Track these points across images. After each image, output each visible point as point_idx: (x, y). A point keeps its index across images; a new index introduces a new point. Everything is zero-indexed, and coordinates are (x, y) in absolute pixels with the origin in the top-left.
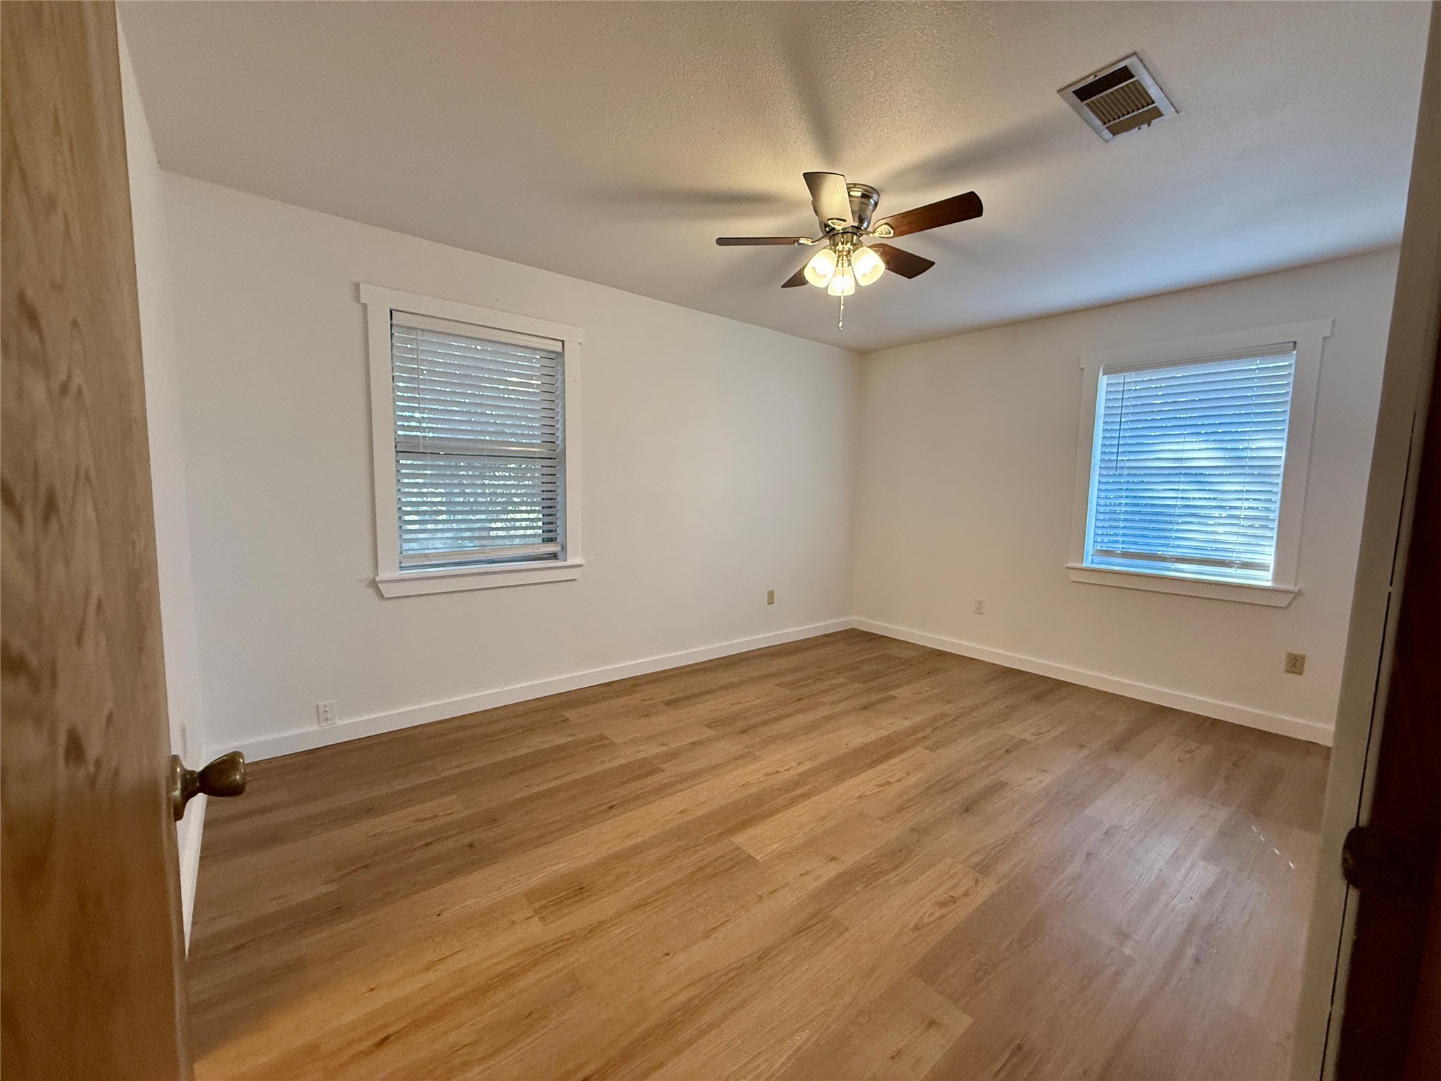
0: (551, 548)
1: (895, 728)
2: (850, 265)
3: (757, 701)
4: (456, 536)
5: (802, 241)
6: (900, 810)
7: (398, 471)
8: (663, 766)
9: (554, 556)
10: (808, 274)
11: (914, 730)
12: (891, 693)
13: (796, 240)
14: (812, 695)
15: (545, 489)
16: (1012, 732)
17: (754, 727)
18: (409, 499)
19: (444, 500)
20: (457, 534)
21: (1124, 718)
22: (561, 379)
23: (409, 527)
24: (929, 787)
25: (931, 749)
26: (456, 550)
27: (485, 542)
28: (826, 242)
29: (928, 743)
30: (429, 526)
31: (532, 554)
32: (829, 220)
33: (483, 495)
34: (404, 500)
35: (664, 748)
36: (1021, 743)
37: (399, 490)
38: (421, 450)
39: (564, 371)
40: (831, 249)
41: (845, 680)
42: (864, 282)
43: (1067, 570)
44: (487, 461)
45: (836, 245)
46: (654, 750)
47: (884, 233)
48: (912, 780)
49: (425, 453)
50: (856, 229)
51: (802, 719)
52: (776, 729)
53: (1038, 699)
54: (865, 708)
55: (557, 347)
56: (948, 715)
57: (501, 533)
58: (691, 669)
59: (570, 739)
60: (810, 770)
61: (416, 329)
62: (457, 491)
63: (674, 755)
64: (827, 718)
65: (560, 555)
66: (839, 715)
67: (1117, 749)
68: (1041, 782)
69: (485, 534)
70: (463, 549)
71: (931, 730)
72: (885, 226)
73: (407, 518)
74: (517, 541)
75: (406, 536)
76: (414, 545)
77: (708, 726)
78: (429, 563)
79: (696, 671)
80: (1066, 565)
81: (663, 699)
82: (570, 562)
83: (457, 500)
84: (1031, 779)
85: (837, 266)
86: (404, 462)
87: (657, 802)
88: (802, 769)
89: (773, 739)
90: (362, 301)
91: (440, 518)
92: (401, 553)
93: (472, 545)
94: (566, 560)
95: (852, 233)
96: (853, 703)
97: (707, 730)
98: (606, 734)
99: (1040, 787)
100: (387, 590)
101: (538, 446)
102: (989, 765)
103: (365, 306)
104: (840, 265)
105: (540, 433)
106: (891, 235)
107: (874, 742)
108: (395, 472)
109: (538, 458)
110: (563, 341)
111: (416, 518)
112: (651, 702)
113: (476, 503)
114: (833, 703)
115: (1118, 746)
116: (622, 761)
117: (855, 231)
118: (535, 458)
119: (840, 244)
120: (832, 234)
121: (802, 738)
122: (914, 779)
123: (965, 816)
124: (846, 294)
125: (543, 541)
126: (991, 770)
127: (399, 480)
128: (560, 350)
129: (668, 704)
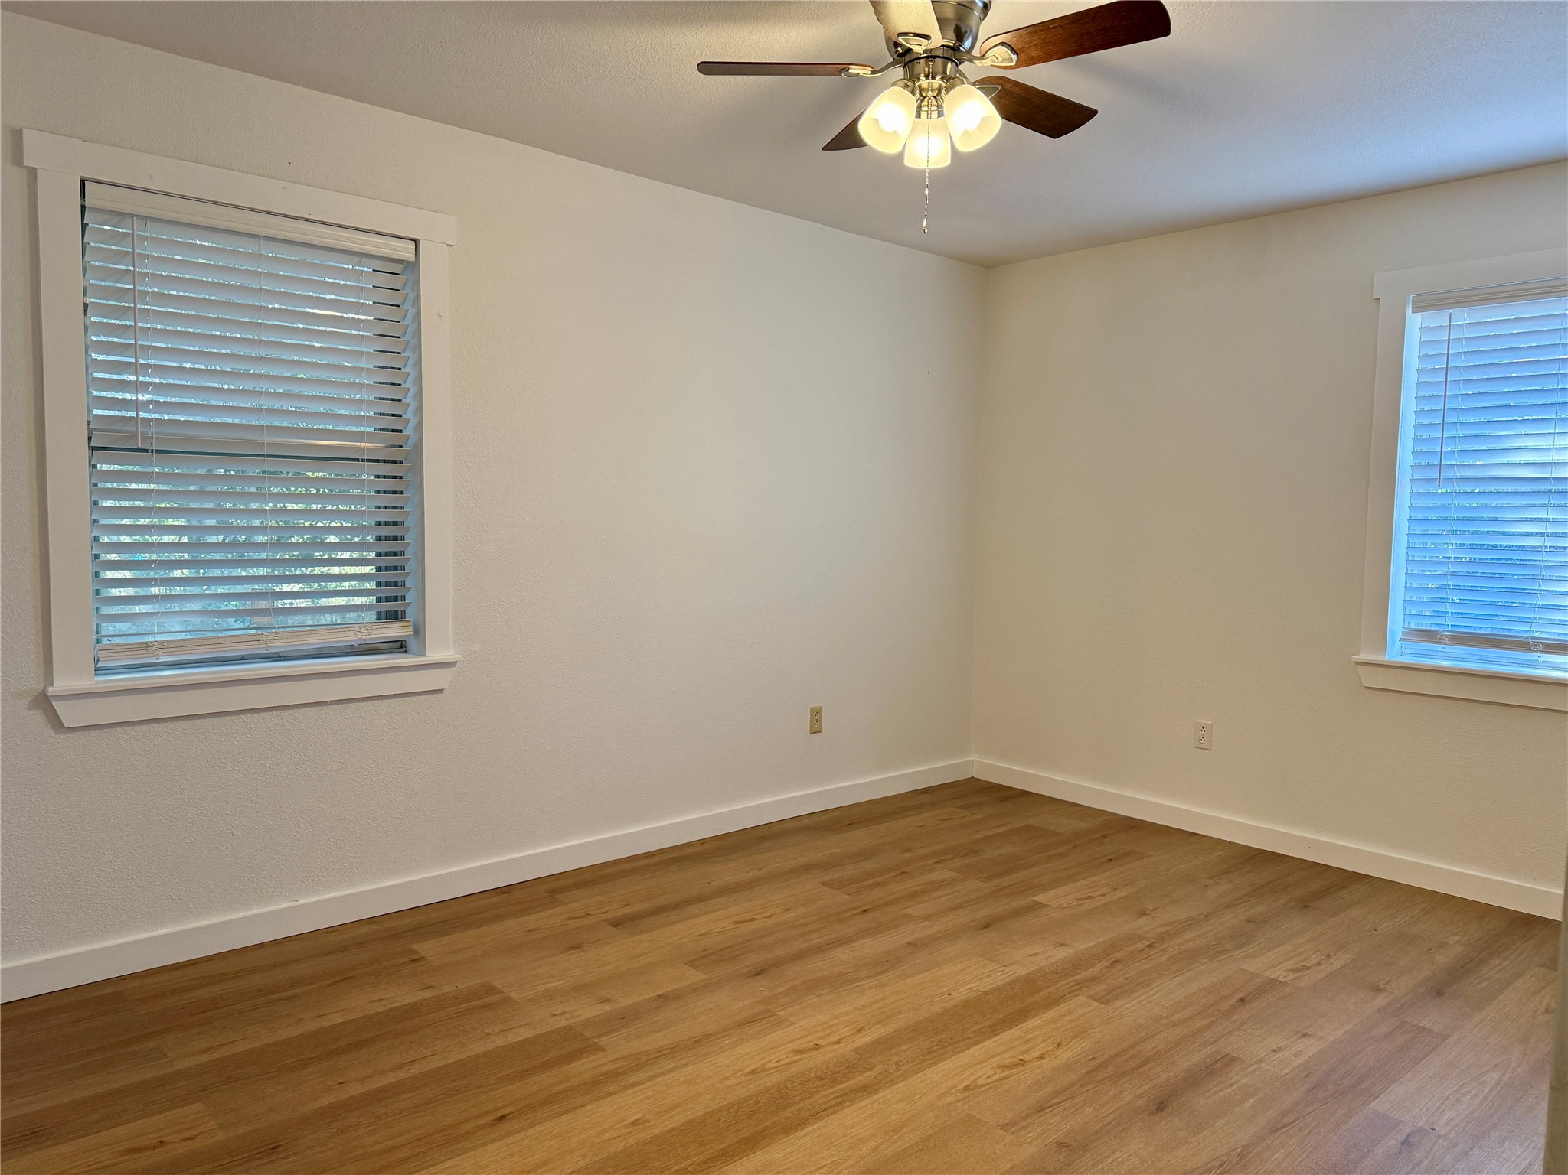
0: (393, 631)
1: (1041, 962)
2: (940, 115)
3: (787, 916)
4: (210, 608)
5: (854, 70)
6: (1040, 1109)
7: (95, 485)
8: (602, 1041)
9: (400, 646)
10: (864, 129)
11: (1076, 965)
12: (1038, 898)
13: (842, 68)
14: (889, 904)
15: (382, 519)
16: (1252, 966)
17: (778, 964)
18: (115, 539)
19: (185, 540)
20: (210, 605)
21: (1458, 938)
22: (412, 311)
23: (115, 592)
24: (1097, 1068)
25: (1104, 1000)
26: (209, 635)
27: (264, 621)
28: (899, 72)
29: (1099, 988)
30: (156, 591)
31: (356, 644)
32: (900, 34)
33: (262, 529)
34: (106, 539)
35: (607, 1007)
36: (1270, 985)
37: (96, 521)
38: (140, 446)
39: (418, 297)
40: (907, 86)
41: (953, 874)
42: (965, 147)
43: (1358, 667)
44: (268, 466)
45: (913, 77)
46: (585, 1011)
47: (1000, 59)
48: (1065, 1055)
49: (147, 451)
50: (951, 52)
51: (869, 947)
52: (817, 966)
53: (1306, 907)
54: (986, 926)
55: (406, 251)
56: (1141, 938)
57: (301, 603)
58: (666, 856)
59: (428, 994)
60: (878, 1042)
61: (132, 216)
62: (212, 522)
63: (625, 1019)
64: (914, 946)
65: (412, 644)
66: (936, 939)
67: (1439, 993)
68: (1297, 1054)
69: (263, 604)
70: (224, 634)
71: (1107, 964)
72: (1000, 47)
73: (109, 574)
74: (327, 619)
75: (107, 610)
76: (123, 627)
77: (693, 964)
78: (153, 660)
79: (676, 861)
80: (1355, 657)
81: (609, 916)
82: (432, 655)
83: (213, 539)
84: (1279, 1049)
85: (918, 115)
86: (105, 467)
87: (589, 1107)
88: (864, 1039)
89: (812, 986)
90: (25, 164)
91: (177, 573)
92: (98, 642)
93: (241, 626)
94: (424, 655)
95: (943, 57)
96: (964, 917)
97: (692, 971)
98: (497, 984)
99: (1295, 1064)
100: (70, 715)
101: (369, 437)
102: (1208, 1027)
103: (32, 172)
104: (924, 114)
105: (372, 414)
106: (1014, 64)
107: (999, 989)
108: (87, 487)
109: (368, 460)
110: (416, 241)
111: (127, 574)
112: (586, 921)
113: (250, 545)
114: (926, 918)
115: (1440, 989)
116: (525, 1034)
117: (949, 54)
118: (362, 460)
119: (922, 78)
120: (907, 58)
121: (868, 982)
122: (1069, 1054)
123: (1157, 1118)
124: (932, 166)
125: (379, 618)
126: (1208, 1036)
127: (95, 503)
128: (411, 257)
129: (616, 924)
